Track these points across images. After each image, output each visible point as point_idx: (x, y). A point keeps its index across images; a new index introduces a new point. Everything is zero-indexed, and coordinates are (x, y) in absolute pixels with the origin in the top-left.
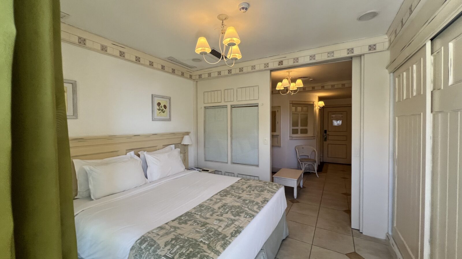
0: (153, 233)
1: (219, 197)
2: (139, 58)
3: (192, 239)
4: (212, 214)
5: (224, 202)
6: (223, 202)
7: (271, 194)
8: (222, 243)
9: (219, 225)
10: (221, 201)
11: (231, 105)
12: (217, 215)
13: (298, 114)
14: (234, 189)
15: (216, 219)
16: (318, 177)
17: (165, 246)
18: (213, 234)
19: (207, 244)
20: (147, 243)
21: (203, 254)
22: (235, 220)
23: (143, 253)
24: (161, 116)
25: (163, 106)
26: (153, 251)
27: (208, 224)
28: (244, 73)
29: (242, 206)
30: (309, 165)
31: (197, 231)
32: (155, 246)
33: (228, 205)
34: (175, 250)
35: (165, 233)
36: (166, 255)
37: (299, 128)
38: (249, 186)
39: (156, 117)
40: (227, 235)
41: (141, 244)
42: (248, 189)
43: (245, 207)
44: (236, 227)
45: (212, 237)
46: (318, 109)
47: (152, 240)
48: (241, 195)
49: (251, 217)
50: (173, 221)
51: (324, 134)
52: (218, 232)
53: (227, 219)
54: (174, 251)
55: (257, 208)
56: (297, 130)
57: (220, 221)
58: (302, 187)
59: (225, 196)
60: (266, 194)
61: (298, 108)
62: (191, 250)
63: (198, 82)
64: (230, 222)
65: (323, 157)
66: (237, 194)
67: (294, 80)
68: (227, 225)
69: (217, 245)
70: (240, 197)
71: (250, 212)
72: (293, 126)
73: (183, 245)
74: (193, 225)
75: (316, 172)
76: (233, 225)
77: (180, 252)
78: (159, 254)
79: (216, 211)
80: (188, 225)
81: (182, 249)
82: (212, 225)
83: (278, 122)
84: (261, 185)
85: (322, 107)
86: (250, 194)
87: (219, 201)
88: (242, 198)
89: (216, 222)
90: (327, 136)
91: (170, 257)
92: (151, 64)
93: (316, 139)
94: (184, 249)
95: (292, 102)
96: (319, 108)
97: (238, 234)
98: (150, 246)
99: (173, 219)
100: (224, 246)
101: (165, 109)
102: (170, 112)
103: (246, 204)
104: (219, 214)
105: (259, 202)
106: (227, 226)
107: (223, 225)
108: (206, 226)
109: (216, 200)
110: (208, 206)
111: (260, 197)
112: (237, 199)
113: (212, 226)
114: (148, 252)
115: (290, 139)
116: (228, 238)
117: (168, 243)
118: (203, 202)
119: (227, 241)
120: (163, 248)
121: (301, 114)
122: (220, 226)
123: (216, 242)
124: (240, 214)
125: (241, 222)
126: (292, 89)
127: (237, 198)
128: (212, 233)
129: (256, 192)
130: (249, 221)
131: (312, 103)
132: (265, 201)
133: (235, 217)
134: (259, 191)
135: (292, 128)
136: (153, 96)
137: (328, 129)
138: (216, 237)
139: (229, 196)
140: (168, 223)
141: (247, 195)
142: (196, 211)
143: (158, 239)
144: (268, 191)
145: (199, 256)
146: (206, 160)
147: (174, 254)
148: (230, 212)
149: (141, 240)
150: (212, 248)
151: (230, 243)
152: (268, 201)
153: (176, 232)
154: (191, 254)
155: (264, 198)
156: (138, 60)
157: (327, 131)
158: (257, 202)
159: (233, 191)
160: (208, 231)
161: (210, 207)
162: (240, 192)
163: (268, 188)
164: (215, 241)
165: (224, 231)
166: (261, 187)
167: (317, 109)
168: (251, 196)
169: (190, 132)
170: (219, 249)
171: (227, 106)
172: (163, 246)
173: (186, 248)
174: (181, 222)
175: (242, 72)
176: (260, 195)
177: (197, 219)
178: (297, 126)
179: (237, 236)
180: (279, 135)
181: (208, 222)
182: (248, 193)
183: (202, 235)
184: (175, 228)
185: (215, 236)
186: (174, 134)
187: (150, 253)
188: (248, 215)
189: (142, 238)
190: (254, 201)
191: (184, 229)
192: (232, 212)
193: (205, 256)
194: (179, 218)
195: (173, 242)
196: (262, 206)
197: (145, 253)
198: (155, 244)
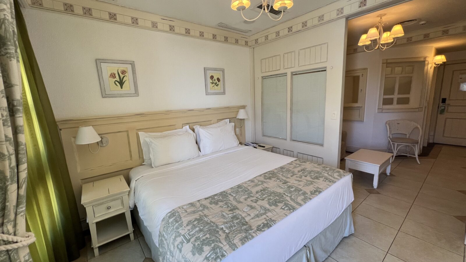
0: (183, 208)
1: (262, 179)
2: (189, 30)
3: (214, 223)
4: (247, 198)
5: (266, 185)
6: (264, 186)
7: (328, 183)
8: (243, 236)
9: (249, 213)
10: (262, 184)
11: (291, 72)
12: (252, 201)
13: (395, 77)
14: (283, 172)
15: (248, 206)
16: (419, 163)
17: (187, 225)
18: (237, 223)
19: (226, 233)
20: (174, 218)
21: (217, 244)
22: (269, 210)
23: (169, 227)
24: (215, 90)
25: (216, 79)
26: (176, 227)
27: (238, 209)
28: (308, 29)
29: (284, 194)
30: (406, 146)
31: (223, 215)
32: (180, 222)
33: (268, 190)
34: (194, 232)
35: (193, 211)
36: (185, 235)
37: (395, 96)
38: (302, 170)
39: (209, 91)
40: (253, 228)
41: (170, 217)
42: (300, 173)
43: (287, 196)
44: (268, 219)
45: (236, 226)
46: (433, 68)
47: (180, 215)
48: (288, 180)
49: (290, 209)
50: (206, 199)
51: (441, 104)
52: (244, 220)
53: (261, 207)
54: (192, 233)
55: (302, 200)
56: (392, 99)
57: (252, 208)
58: (388, 174)
59: (270, 178)
60: (320, 183)
61: (396, 68)
62: (208, 236)
63: (255, 49)
64: (262, 212)
65: (434, 136)
66: (284, 178)
67: (388, 28)
68: (257, 214)
69: (236, 237)
70: (285, 183)
71: (292, 203)
72: (385, 94)
73: (203, 228)
74: (222, 207)
75: (417, 156)
76: (264, 216)
77: (197, 236)
78: (180, 232)
79: (252, 196)
80: (218, 206)
81: (200, 233)
82: (241, 211)
83: (361, 90)
84: (319, 170)
85: (441, 65)
86: (300, 179)
87: (261, 183)
88: (288, 183)
89: (247, 209)
90: (446, 108)
91: (188, 238)
92: (202, 35)
93: (423, 112)
94: (202, 233)
95: (387, 61)
96: (435, 66)
97: (266, 229)
98: (175, 222)
99: (206, 197)
100: (244, 240)
101: (219, 82)
102: (224, 85)
103: (290, 192)
104: (254, 200)
105: (308, 192)
106: (257, 216)
107: (253, 213)
108: (234, 211)
109: (258, 182)
110: (246, 188)
111: (311, 186)
112: (281, 184)
113: (240, 213)
114: (172, 227)
115: (378, 112)
116: (253, 231)
117: (190, 223)
118: (242, 183)
119: (250, 234)
120: (184, 227)
121: (400, 77)
122: (249, 215)
123: (236, 234)
124: (278, 204)
125: (275, 213)
126: (385, 41)
127: (282, 182)
128: (237, 221)
129: (309, 178)
130: (286, 215)
131: (422, 59)
132: (315, 191)
133: (270, 206)
134: (313, 177)
135: (382, 97)
136: (206, 70)
137: (449, 97)
138: (239, 227)
139: (273, 179)
140: (200, 201)
141: (296, 180)
142: (232, 192)
143: (184, 216)
144: (325, 178)
145: (213, 245)
146: (264, 136)
147: (192, 236)
148: (266, 199)
149: (171, 213)
150: (230, 239)
151: (253, 237)
152: (320, 192)
153: (203, 212)
154: (206, 241)
155: (316, 188)
156: (188, 31)
157: (447, 99)
158: (305, 191)
159: (281, 173)
160: (235, 217)
161: (248, 189)
162: (289, 176)
163: (326, 175)
164: (236, 231)
165: (252, 221)
166: (318, 172)
167: (430, 68)
168: (301, 183)
169: (246, 106)
170: (236, 243)
171: (286, 73)
172: (185, 225)
173: (204, 233)
174: (213, 201)
175: (306, 27)
176: (312, 183)
177: (230, 201)
178: (393, 94)
179: (264, 231)
180: (361, 107)
181: (238, 207)
182: (298, 179)
183: (226, 220)
184: (204, 207)
185: (239, 225)
186: (228, 108)
187: (174, 229)
188: (287, 207)
189: (172, 211)
190: (301, 190)
191: (212, 211)
192: (269, 199)
193: (218, 247)
194: (212, 197)
195: (195, 223)
196: (311, 197)
197: (170, 227)
198: (180, 221)
